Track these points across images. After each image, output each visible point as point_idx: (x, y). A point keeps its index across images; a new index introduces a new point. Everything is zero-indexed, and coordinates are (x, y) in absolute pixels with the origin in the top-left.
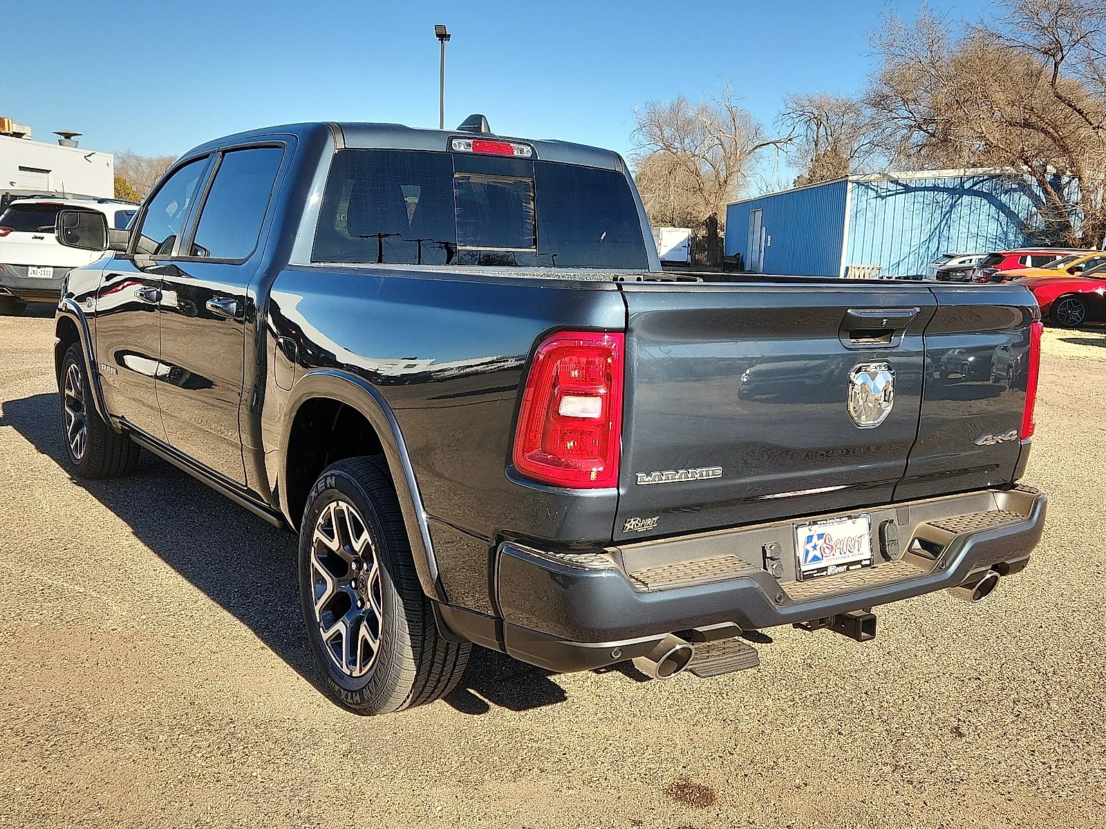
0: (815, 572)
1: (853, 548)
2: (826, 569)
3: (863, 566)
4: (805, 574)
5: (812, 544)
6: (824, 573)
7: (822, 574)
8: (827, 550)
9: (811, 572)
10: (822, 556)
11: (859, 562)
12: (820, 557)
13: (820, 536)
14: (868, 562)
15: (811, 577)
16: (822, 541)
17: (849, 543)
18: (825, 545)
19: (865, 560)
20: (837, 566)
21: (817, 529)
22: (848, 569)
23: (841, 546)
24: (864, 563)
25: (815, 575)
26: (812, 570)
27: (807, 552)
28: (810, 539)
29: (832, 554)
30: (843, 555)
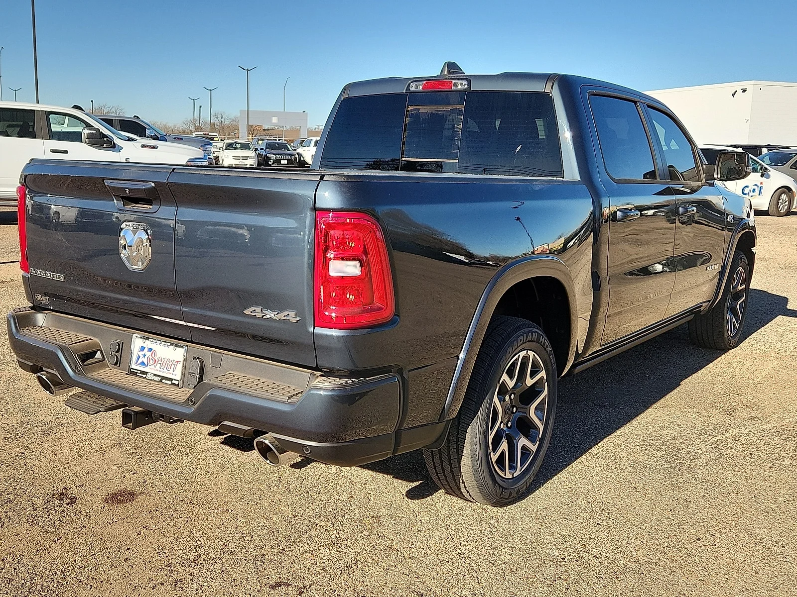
0: (139, 372)
1: (169, 367)
2: (146, 373)
3: (173, 384)
4: (132, 370)
5: (143, 353)
6: (144, 376)
7: (142, 375)
8: (151, 361)
9: (136, 371)
10: (148, 364)
11: (171, 380)
12: (146, 364)
13: (150, 350)
14: (177, 383)
15: (135, 374)
16: (150, 353)
17: (167, 363)
18: (151, 357)
19: (175, 380)
20: (155, 375)
21: (148, 344)
22: (161, 381)
23: (162, 363)
24: (173, 382)
25: (138, 374)
26: (138, 370)
27: (139, 357)
28: (143, 348)
29: (154, 365)
30: (162, 370)
